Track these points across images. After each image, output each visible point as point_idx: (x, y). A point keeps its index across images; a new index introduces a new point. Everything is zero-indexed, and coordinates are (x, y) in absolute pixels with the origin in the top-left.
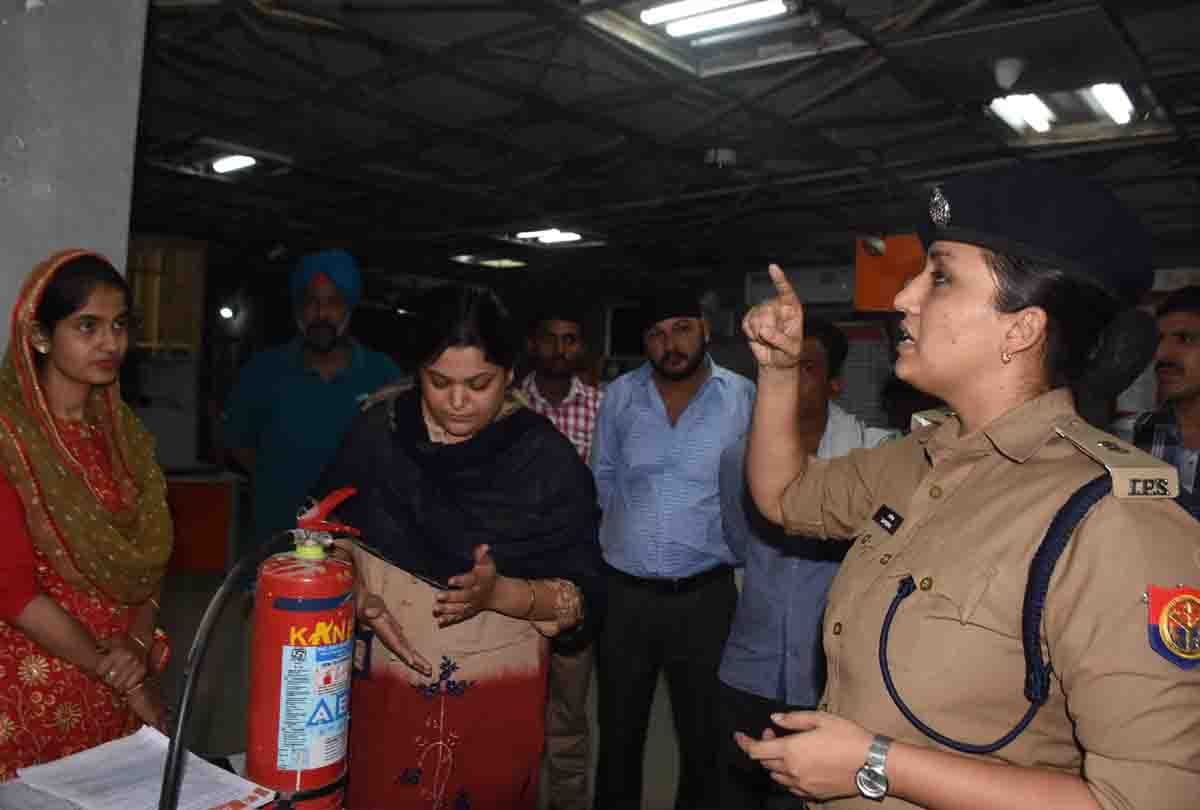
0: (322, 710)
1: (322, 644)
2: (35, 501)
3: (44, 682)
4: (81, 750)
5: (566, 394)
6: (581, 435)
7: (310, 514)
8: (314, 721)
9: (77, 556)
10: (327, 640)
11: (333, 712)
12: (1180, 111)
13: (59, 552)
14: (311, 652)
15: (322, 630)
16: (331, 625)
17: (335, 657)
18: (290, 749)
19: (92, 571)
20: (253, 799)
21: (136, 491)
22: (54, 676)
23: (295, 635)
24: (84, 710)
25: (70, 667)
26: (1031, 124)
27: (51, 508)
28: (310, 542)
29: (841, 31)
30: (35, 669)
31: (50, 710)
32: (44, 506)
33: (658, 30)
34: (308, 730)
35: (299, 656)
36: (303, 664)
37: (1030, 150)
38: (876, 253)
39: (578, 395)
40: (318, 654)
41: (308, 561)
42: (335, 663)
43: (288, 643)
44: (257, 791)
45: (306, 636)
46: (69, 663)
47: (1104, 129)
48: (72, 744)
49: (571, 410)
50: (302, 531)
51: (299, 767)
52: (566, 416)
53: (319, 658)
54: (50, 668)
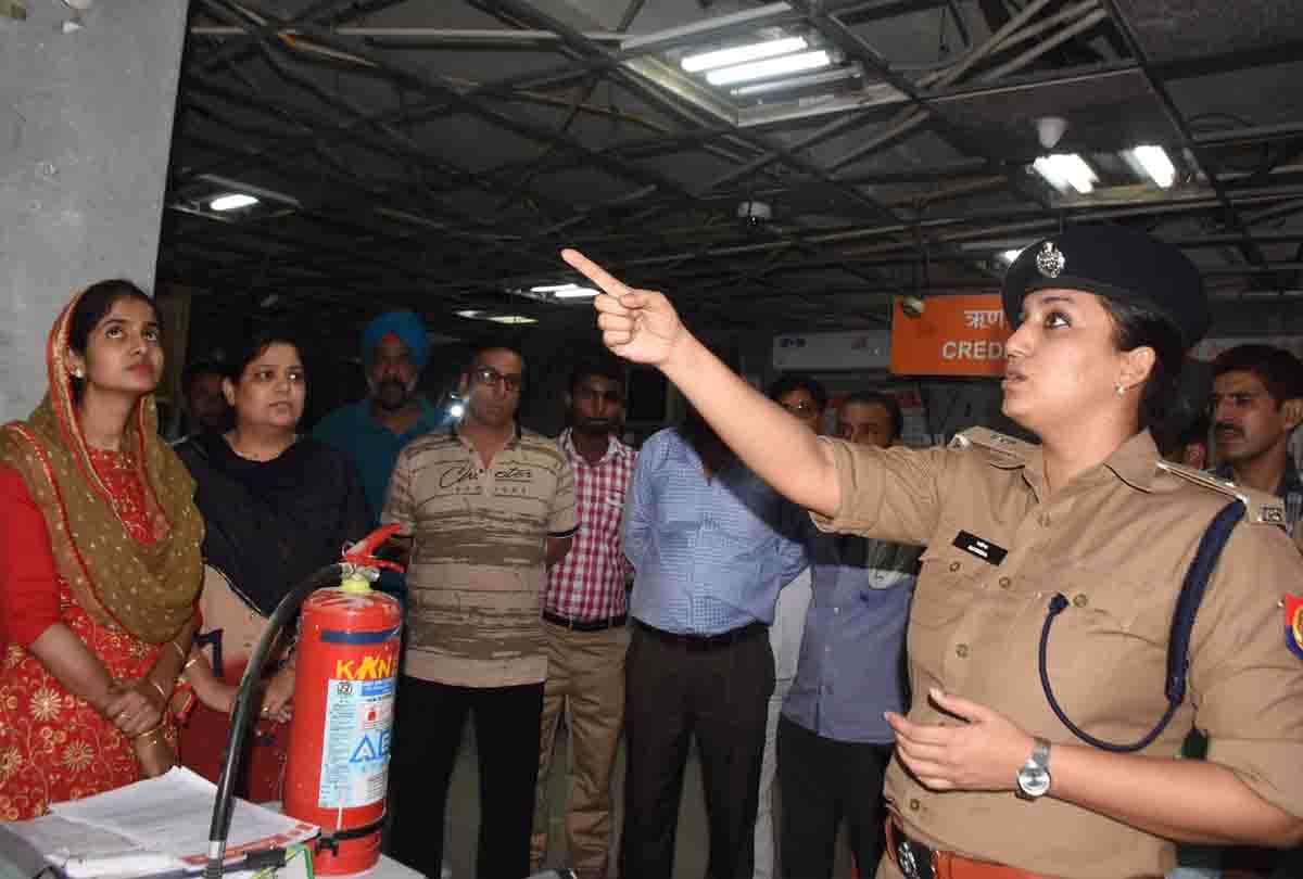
0: (366, 746)
1: (367, 678)
2: (60, 526)
3: (55, 718)
4: (92, 794)
5: (604, 453)
6: (617, 495)
7: (358, 547)
8: (357, 758)
9: (100, 585)
10: (373, 675)
11: (377, 751)
12: (1220, 177)
13: (79, 581)
14: (357, 686)
15: (369, 663)
16: (377, 661)
17: (380, 692)
18: (332, 785)
19: (112, 602)
20: (298, 833)
21: (168, 528)
22: (67, 713)
23: (341, 668)
24: (96, 752)
25: (84, 704)
26: (1073, 184)
27: (76, 535)
28: (356, 577)
29: (884, 85)
30: (46, 704)
31: (60, 749)
32: (69, 532)
33: (698, 78)
34: (352, 765)
35: (345, 691)
36: (349, 699)
37: (1071, 211)
38: (914, 314)
39: (616, 454)
40: (364, 688)
41: (357, 595)
42: (380, 698)
43: (334, 677)
44: (301, 827)
45: (353, 670)
46: (83, 701)
47: (1147, 191)
48: (82, 786)
49: (609, 469)
50: (349, 565)
51: (340, 806)
52: (603, 475)
53: (365, 693)
54: (61, 703)
